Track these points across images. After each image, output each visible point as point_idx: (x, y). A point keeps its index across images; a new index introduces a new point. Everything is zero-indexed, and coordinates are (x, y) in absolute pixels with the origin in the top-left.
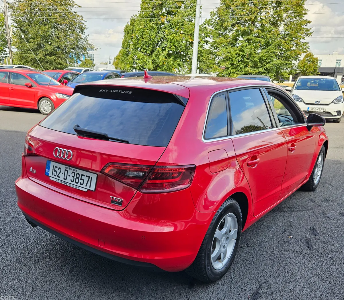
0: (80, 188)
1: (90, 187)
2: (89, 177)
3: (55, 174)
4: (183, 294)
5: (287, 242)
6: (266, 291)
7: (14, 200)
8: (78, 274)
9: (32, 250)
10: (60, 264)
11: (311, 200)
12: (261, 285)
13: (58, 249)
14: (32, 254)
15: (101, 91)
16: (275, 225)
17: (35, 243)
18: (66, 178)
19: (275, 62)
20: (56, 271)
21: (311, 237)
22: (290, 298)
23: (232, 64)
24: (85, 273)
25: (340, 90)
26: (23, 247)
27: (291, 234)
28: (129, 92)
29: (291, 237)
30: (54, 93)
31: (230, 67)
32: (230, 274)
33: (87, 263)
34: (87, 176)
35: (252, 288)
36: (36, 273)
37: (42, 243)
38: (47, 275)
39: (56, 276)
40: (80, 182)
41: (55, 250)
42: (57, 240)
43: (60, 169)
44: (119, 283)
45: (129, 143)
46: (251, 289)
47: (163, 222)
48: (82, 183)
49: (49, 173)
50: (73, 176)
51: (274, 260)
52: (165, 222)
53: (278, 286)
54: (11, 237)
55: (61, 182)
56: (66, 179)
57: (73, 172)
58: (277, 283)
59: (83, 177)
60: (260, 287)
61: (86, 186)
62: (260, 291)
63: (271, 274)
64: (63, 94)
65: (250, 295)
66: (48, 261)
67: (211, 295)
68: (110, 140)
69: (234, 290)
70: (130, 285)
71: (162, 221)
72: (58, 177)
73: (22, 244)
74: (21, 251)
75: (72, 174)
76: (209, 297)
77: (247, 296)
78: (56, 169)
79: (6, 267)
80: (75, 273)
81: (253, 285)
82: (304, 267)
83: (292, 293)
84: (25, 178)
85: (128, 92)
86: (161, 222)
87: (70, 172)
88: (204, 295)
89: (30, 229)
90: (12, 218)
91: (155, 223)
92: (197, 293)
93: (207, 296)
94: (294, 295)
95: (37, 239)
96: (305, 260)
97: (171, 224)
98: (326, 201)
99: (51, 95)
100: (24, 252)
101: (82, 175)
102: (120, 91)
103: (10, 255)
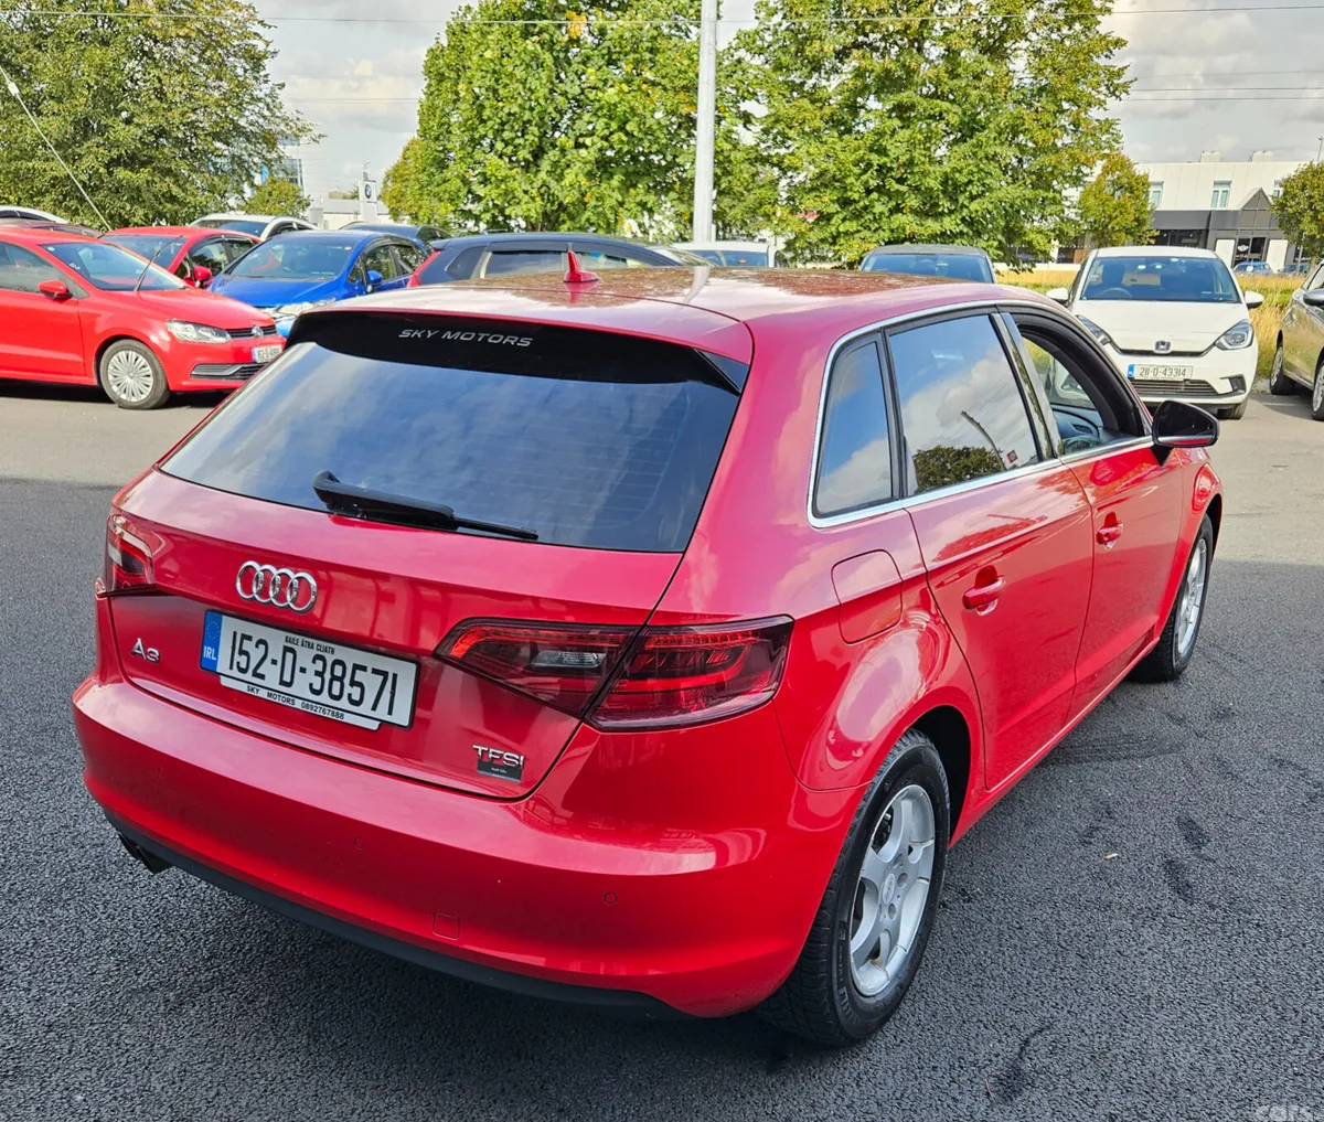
0: (348, 719)
1: (390, 713)
2: (385, 674)
3: (243, 666)
4: (752, 1095)
5: (1101, 875)
6: (1047, 1061)
7: (50, 763)
8: (345, 1044)
9: (148, 961)
10: (267, 1007)
11: (1171, 717)
12: (1027, 1042)
13: (250, 949)
14: (153, 975)
15: (405, 334)
16: (1054, 816)
17: (158, 931)
18: (289, 680)
19: (1001, 194)
20: (258, 1039)
21: (1182, 852)
22: (1133, 1081)
23: (845, 202)
24: (368, 1038)
25: (1239, 301)
26: (113, 952)
27: (1113, 846)
28: (518, 341)
29: (1115, 855)
30: (163, 320)
31: (837, 212)
32: (912, 1009)
33: (372, 998)
34: (375, 671)
35: (997, 1056)
36: (179, 1050)
37: (187, 929)
38: (222, 1056)
39: (259, 1059)
40: (350, 695)
41: (241, 954)
42: (244, 913)
43: (262, 647)
44: (507, 1068)
45: (539, 540)
46: (994, 1059)
47: (676, 835)
48: (356, 697)
49: (216, 662)
50: (320, 670)
51: (1064, 945)
52: (684, 835)
53: (1085, 1040)
54: (57, 911)
55: (269, 695)
56: (289, 685)
57: (317, 657)
58: (1083, 1031)
59: (359, 676)
60: (1022, 1049)
61: (374, 708)
62: (1027, 1066)
63: (1058, 997)
64: (197, 325)
65: (992, 1080)
66: (218, 1002)
67: (852, 1092)
68: (460, 529)
69: (934, 1068)
70: (547, 1074)
71: (671, 833)
72: (255, 674)
73: (106, 936)
74: (106, 967)
75: (314, 662)
76: (846, 1099)
77: (982, 1087)
78: (247, 646)
79: (52, 1034)
80: (334, 1041)
81: (1000, 1041)
82: (1168, 965)
83: (1139, 1062)
84: (113, 682)
85: (517, 338)
86: (667, 835)
87: (305, 656)
88: (827, 1094)
89: (131, 877)
90: (52, 834)
91: (644, 842)
92: (803, 1088)
93: (839, 1096)
94: (1147, 1072)
95: (163, 915)
96: (1169, 938)
97: (705, 843)
98: (1224, 715)
99: (149, 327)
100: (119, 970)
101: (356, 667)
102: (483, 335)
103: (64, 985)
